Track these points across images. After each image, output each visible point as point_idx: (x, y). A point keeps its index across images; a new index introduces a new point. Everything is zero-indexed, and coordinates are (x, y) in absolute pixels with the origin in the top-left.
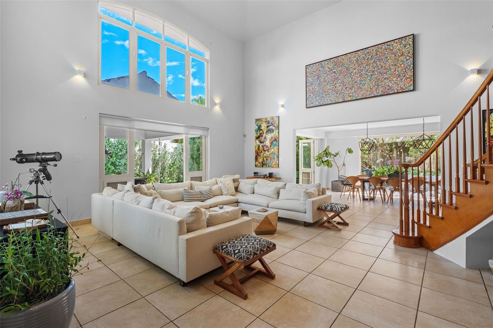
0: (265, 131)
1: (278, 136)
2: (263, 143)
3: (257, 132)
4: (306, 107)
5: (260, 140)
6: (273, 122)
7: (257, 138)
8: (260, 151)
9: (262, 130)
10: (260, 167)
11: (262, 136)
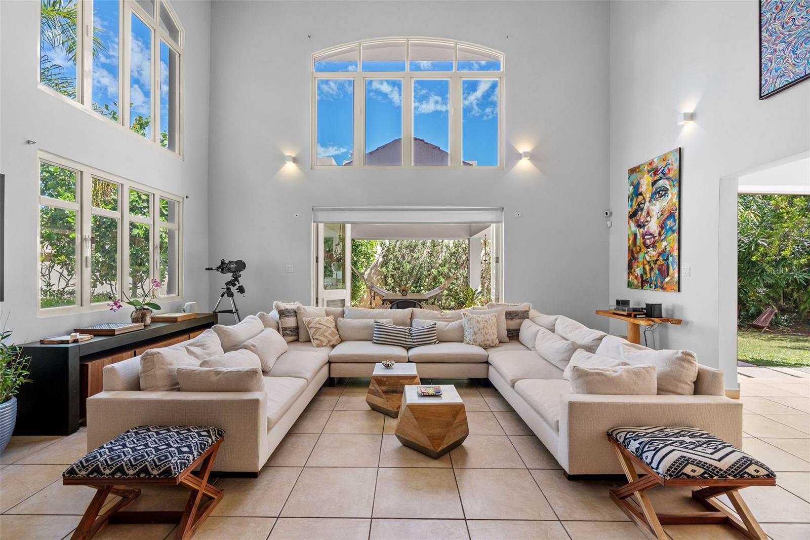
0: (648, 196)
1: (677, 205)
2: (644, 226)
3: (632, 200)
4: (761, 97)
5: (638, 220)
6: (666, 168)
7: (633, 215)
8: (638, 248)
9: (641, 194)
10: (636, 287)
11: (642, 209)
